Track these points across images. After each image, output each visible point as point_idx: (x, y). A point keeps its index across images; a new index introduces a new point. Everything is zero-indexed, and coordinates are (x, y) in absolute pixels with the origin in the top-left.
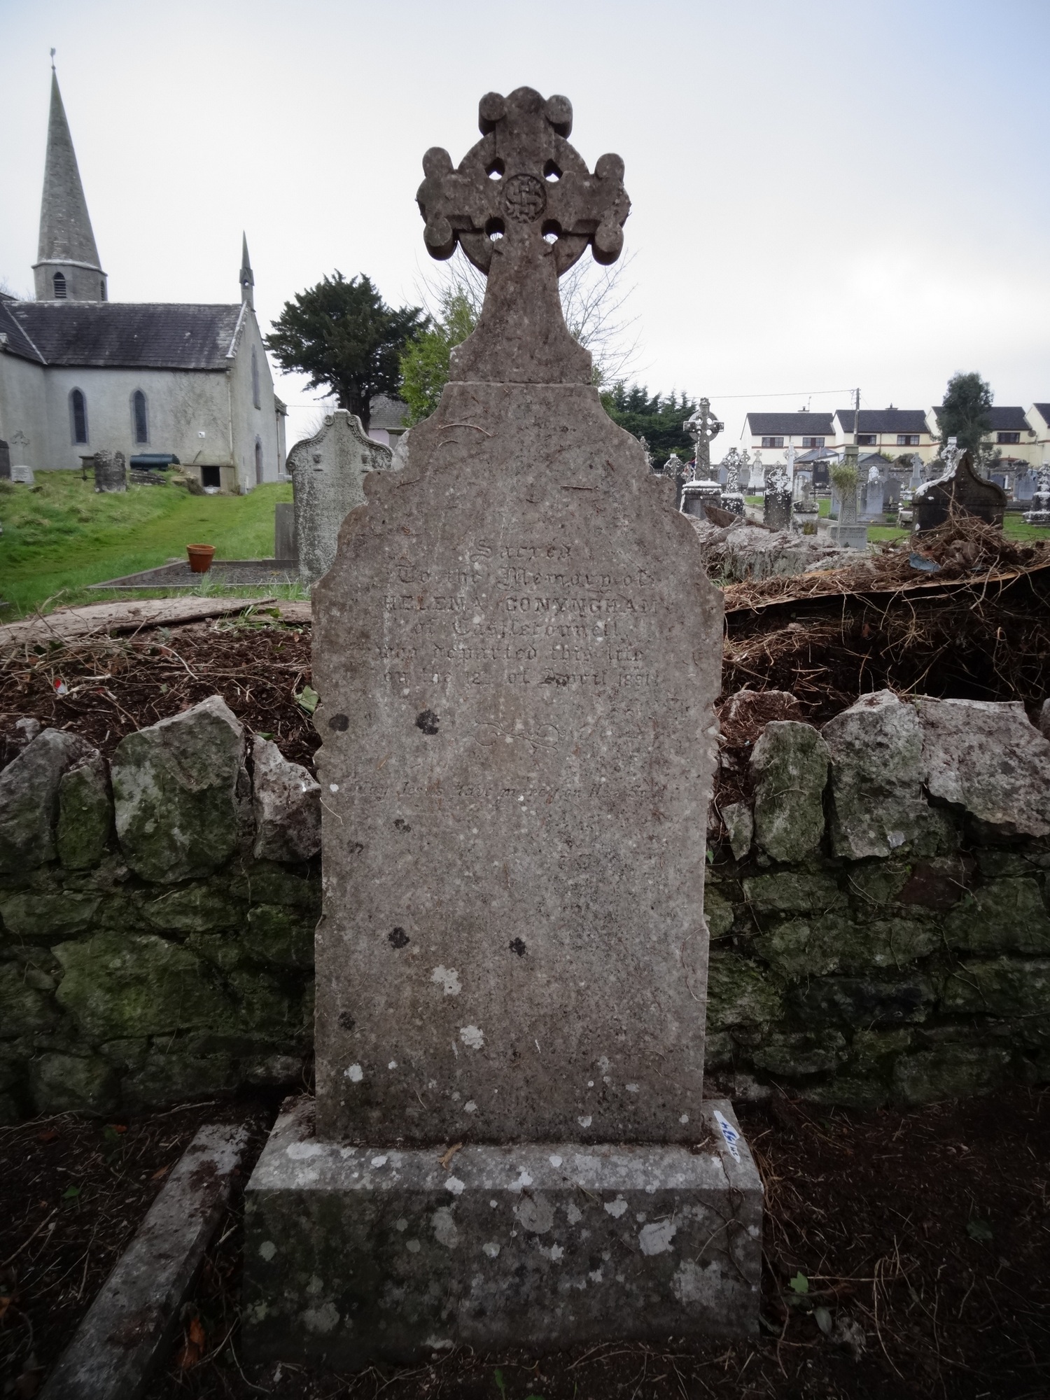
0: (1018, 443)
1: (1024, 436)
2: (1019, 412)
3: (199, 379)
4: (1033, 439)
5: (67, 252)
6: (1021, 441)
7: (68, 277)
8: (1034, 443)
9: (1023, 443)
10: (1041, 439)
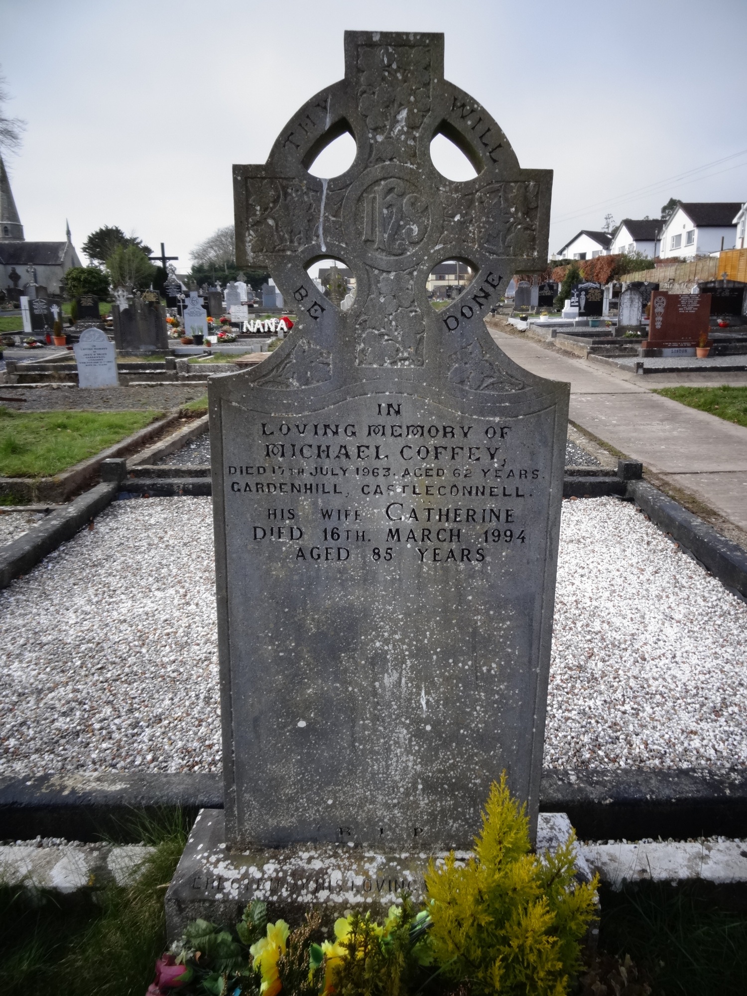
3: (53, 268)
5: (9, 219)
7: (9, 228)
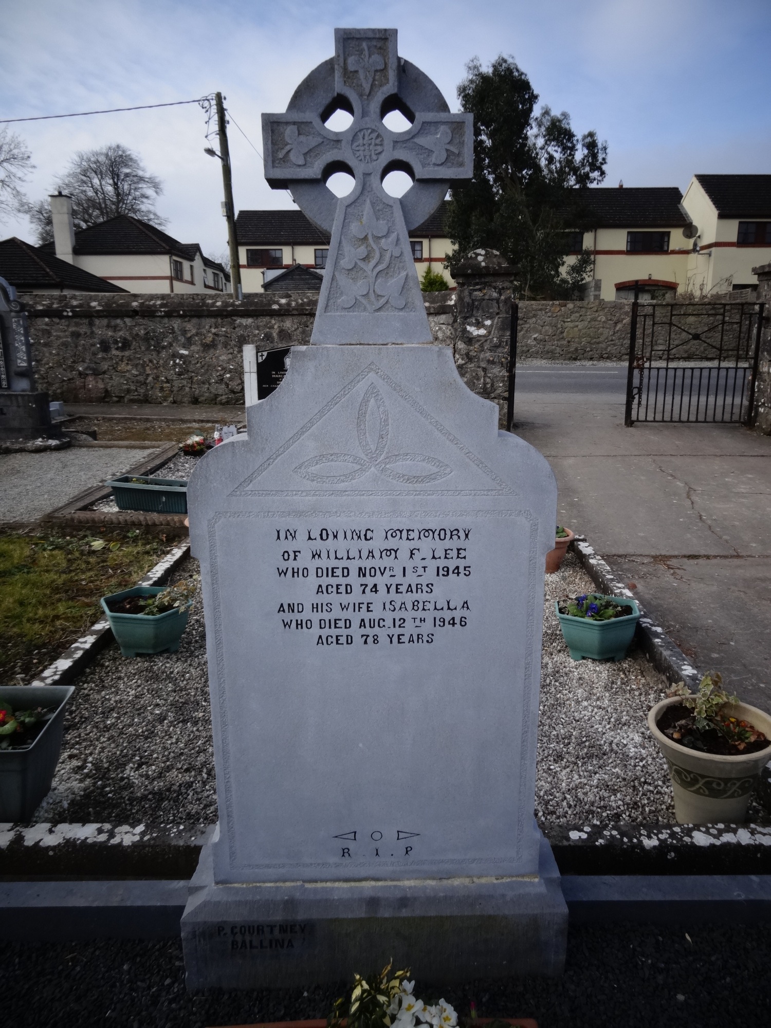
0: (666, 252)
1: (677, 238)
2: (673, 196)
4: (689, 244)
6: (671, 247)
8: (694, 250)
9: (673, 252)
10: (705, 241)
